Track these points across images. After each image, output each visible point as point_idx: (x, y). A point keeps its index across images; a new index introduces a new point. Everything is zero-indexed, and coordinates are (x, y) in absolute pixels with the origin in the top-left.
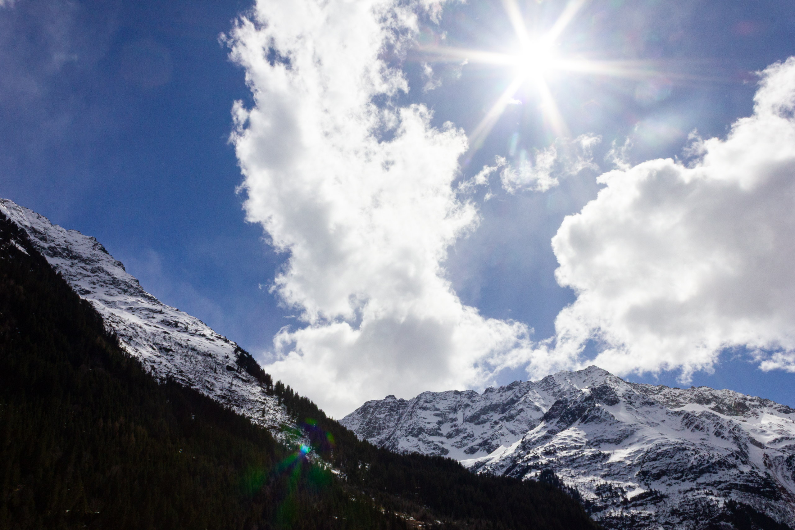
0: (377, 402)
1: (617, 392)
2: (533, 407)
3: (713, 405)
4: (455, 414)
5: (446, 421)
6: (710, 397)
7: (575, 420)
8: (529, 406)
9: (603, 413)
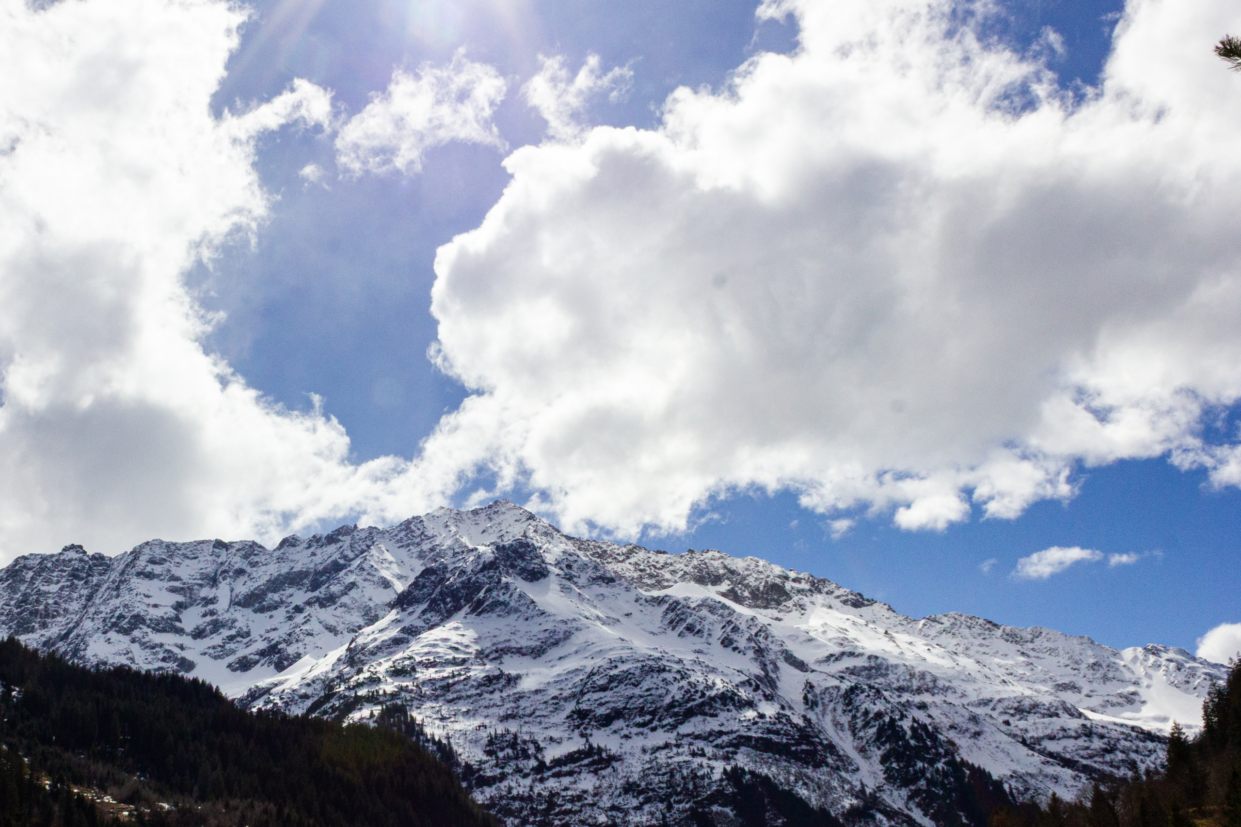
0: (44, 558)
1: (546, 555)
2: (376, 579)
3: (725, 586)
4: (214, 589)
5: (192, 602)
6: (721, 571)
7: (458, 608)
8: (369, 577)
9: (515, 596)
